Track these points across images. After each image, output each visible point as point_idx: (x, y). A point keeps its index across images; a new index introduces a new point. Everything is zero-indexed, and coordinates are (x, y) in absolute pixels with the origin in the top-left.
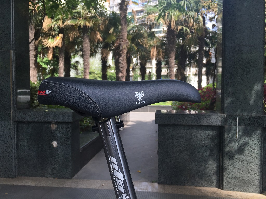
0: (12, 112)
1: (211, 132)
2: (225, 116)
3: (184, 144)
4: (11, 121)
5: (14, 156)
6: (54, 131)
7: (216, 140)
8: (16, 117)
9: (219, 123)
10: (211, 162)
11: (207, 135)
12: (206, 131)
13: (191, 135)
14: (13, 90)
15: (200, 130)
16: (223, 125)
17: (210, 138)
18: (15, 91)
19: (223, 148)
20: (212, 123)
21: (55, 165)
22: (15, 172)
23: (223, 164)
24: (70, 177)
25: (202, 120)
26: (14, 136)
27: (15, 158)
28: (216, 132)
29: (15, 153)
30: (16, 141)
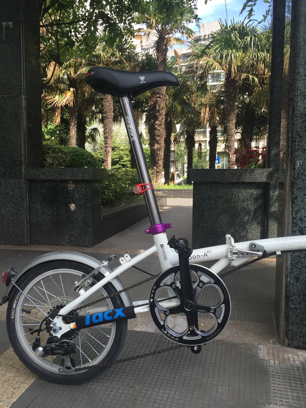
0: (23, 169)
1: (255, 191)
2: (271, 170)
3: (223, 206)
4: (23, 179)
5: (26, 220)
6: (72, 191)
7: (261, 200)
8: (29, 175)
9: (264, 179)
10: (254, 226)
11: (250, 195)
12: (250, 190)
13: (232, 195)
14: (24, 143)
15: (242, 189)
16: (269, 181)
17: (254, 198)
18: (26, 144)
19: (268, 209)
20: (255, 179)
21: (72, 231)
22: (27, 240)
23: (267, 228)
24: (90, 246)
25: (244, 176)
26: (26, 196)
27: (27, 223)
28: (261, 190)
29: (27, 217)
30: (28, 203)
